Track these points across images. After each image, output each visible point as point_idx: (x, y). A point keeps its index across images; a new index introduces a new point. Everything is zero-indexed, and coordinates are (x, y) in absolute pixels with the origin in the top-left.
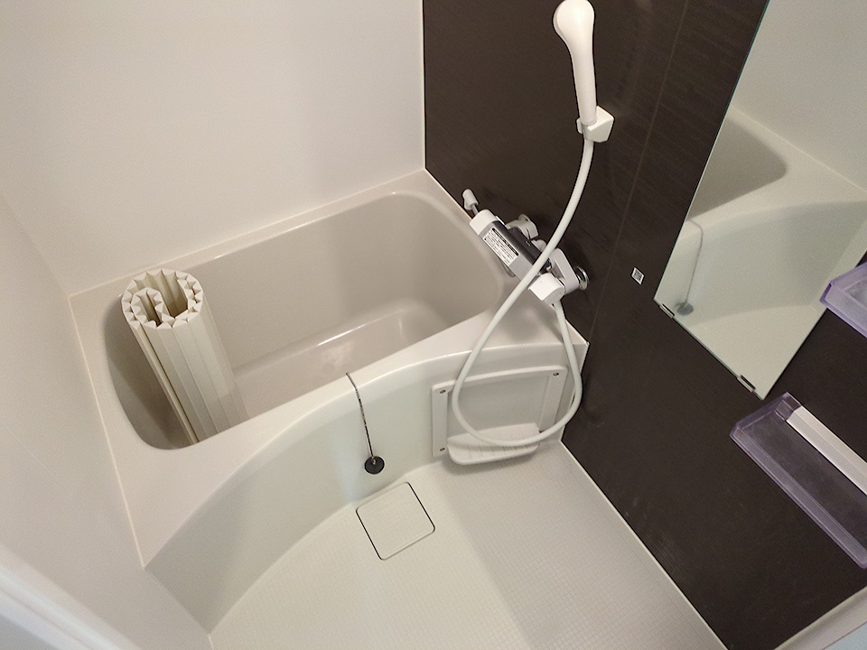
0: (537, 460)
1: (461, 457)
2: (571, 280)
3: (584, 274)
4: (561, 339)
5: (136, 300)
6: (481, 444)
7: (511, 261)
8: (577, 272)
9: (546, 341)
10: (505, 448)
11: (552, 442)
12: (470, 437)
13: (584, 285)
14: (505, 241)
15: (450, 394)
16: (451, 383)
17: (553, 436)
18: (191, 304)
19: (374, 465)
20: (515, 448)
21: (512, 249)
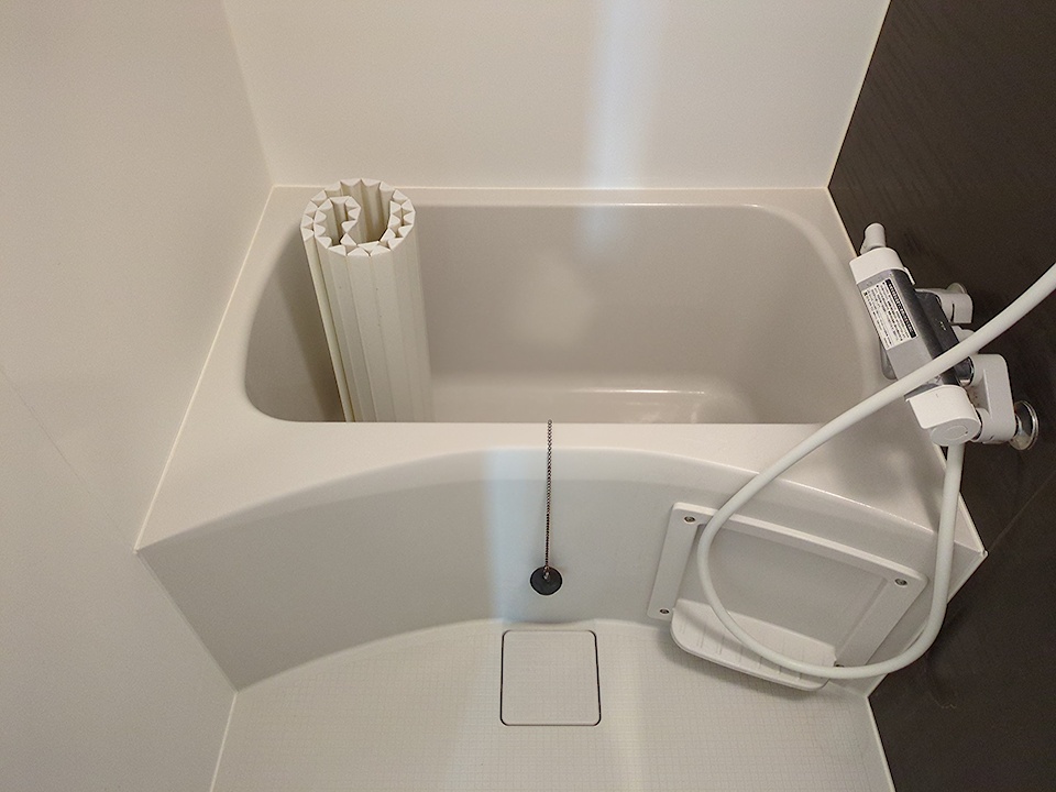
0: (811, 706)
1: (687, 637)
2: (1001, 419)
3: (1035, 420)
4: (936, 524)
5: (328, 206)
6: (728, 634)
7: (896, 342)
8: (1020, 412)
9: (906, 514)
10: (762, 660)
11: (849, 690)
12: (711, 611)
13: (1023, 443)
14: (900, 307)
15: (701, 528)
16: (709, 511)
17: (858, 683)
18: (388, 236)
19: (546, 580)
20: (782, 669)
21: (907, 323)
